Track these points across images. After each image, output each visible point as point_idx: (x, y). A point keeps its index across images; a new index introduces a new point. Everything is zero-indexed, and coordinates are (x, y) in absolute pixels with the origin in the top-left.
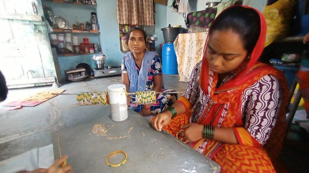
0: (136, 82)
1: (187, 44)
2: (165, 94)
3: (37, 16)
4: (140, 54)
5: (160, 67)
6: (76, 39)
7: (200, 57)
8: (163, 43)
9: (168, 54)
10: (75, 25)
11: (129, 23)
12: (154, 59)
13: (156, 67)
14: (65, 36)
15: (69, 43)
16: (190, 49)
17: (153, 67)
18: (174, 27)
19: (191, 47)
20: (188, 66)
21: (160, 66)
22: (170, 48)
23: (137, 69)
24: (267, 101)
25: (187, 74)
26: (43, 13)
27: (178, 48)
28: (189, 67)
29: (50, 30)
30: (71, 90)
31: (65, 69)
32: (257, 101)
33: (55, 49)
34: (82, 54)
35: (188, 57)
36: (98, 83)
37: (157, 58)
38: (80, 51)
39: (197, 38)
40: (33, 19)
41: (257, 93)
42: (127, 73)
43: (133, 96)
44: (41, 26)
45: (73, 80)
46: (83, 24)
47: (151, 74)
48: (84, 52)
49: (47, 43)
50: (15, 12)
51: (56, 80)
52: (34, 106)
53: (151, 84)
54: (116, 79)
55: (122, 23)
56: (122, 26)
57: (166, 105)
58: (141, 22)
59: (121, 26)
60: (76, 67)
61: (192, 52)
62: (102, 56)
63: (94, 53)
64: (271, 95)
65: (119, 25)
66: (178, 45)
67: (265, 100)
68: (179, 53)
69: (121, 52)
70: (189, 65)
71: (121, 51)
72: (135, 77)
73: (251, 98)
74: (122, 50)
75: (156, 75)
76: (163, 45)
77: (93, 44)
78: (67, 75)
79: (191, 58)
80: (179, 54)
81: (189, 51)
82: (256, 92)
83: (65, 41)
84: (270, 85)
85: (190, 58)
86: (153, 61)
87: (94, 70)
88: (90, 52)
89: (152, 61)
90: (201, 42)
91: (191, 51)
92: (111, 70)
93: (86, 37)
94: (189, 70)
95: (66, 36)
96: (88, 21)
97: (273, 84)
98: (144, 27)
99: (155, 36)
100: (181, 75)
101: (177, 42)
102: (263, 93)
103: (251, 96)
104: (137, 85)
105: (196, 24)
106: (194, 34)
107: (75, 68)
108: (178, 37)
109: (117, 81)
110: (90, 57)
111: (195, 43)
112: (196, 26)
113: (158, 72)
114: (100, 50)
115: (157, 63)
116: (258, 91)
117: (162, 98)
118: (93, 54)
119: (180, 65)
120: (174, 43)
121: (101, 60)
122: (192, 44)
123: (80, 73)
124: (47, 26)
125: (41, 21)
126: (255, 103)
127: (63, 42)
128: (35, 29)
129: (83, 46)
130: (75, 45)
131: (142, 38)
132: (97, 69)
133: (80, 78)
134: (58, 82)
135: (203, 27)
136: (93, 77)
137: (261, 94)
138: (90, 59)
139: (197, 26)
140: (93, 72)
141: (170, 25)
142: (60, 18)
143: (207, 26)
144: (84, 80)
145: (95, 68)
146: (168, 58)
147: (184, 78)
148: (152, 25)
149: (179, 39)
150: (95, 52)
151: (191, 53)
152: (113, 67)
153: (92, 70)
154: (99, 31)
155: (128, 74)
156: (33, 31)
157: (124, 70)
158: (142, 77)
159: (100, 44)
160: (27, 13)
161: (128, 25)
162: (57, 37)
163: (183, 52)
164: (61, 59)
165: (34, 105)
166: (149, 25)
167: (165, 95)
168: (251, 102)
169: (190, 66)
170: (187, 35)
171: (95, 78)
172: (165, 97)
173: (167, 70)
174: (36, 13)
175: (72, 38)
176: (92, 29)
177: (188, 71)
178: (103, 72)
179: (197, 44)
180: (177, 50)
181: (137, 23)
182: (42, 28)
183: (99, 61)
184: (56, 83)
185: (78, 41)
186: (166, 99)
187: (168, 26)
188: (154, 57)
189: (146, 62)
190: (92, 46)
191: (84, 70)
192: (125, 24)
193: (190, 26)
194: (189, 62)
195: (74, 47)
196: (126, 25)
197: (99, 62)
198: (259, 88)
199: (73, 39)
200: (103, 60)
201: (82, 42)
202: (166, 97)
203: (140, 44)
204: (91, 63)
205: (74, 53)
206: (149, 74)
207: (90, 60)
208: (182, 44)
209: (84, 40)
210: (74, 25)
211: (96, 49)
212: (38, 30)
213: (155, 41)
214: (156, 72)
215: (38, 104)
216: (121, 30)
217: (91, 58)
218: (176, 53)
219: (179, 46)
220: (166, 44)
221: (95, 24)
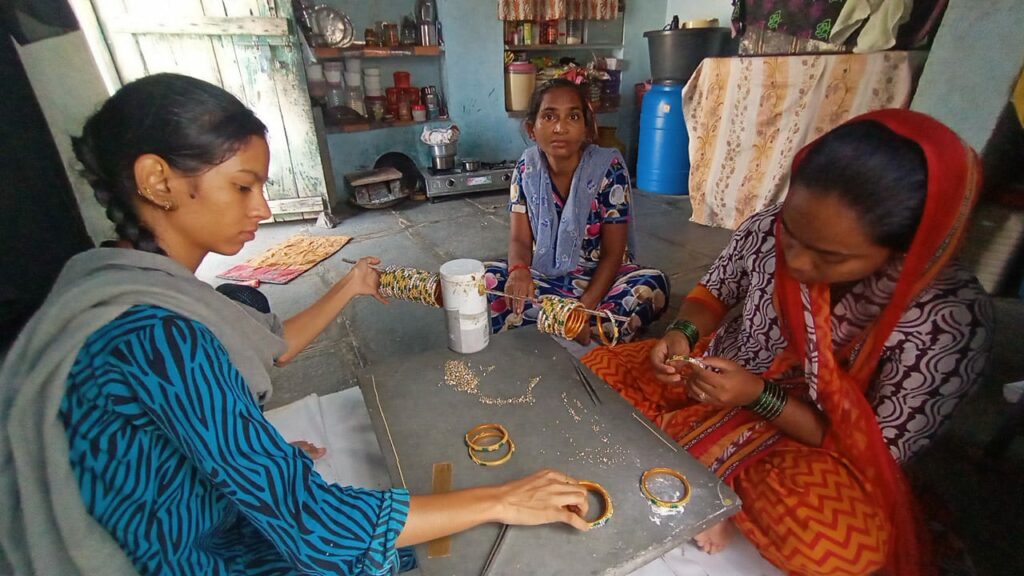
0: (553, 242)
1: (730, 95)
2: (633, 282)
3: (278, 21)
4: (567, 158)
5: (623, 200)
6: (376, 76)
7: (769, 145)
8: (649, 82)
9: (660, 123)
10: (372, 31)
11: (535, 16)
12: (608, 176)
13: (612, 201)
14: (344, 71)
15: (356, 89)
16: (737, 116)
17: (603, 198)
18: (690, 26)
19: (741, 109)
20: (725, 175)
21: (626, 197)
22: (668, 104)
23: (555, 199)
24: (943, 374)
25: (718, 199)
26: (291, 10)
27: (695, 110)
28: (728, 178)
29: (308, 59)
30: (367, 239)
31: (345, 173)
32: (915, 368)
33: (319, 110)
34: (390, 125)
35: (729, 144)
36: (437, 219)
37: (618, 173)
38: (384, 113)
39: (768, 76)
40: (267, 31)
41: (918, 349)
42: (527, 212)
43: (540, 280)
44: (287, 50)
45: (367, 207)
46: (394, 26)
47: (596, 218)
48: (398, 117)
49: (302, 100)
50: (224, 16)
51: (326, 207)
52: (286, 283)
53: (595, 248)
54: (487, 203)
55: (512, 17)
56: (512, 26)
57: (633, 314)
58: (577, 10)
59: (509, 27)
60: (374, 164)
61: (745, 125)
62: (450, 131)
63: (423, 119)
64: (958, 362)
65: (502, 23)
66: (696, 97)
67: (937, 371)
68: (699, 126)
69: (507, 114)
70: (728, 170)
71: (507, 110)
72: (549, 227)
73: (897, 356)
74: (508, 108)
75: (611, 222)
76: (649, 87)
77: (423, 90)
78: (352, 192)
79: (738, 145)
80: (699, 130)
81: (733, 122)
82: (917, 346)
83: (343, 85)
84: (963, 335)
85: (733, 147)
86: (605, 182)
87: (426, 175)
88: (412, 118)
89: (601, 180)
90: (779, 92)
91: (742, 123)
92: (473, 177)
93: (403, 68)
94: (727, 186)
95: (347, 67)
96: (407, 14)
97: (973, 333)
98: (586, 24)
99: (620, 55)
100: (697, 202)
101: (695, 87)
102: (937, 351)
103: (897, 351)
104: (555, 249)
105: (771, 21)
106: (758, 63)
107: (371, 167)
108: (700, 70)
109: (493, 214)
110: (414, 133)
111: (757, 93)
112: (768, 28)
113: (617, 215)
114: (442, 109)
115: (615, 186)
116: (924, 344)
117: (625, 293)
118: (422, 122)
119: (697, 169)
120: (684, 90)
121: (446, 145)
122: (745, 99)
123: (387, 183)
124: (299, 47)
125: (287, 33)
126: (905, 372)
127: (337, 86)
128: (272, 61)
129: (394, 98)
130: (371, 95)
131: (577, 108)
132: (434, 171)
133: (386, 199)
134: (330, 211)
135: (794, 34)
136: (423, 197)
137: (931, 353)
138: (414, 138)
139: (774, 30)
140: (423, 180)
141: (676, 19)
142: (329, 9)
143: (811, 31)
144: (398, 205)
145: (429, 168)
146: (658, 137)
147: (709, 211)
148: (612, 18)
149: (701, 78)
150: (428, 117)
151: (738, 130)
152: (482, 166)
153: (419, 173)
154: (442, 48)
155: (530, 215)
156: (266, 65)
157: (518, 202)
158: (571, 228)
159: (442, 89)
160: (251, 13)
161: (533, 22)
162: (323, 74)
163: (710, 125)
164: (333, 139)
165: (283, 280)
166: (602, 18)
167: (632, 287)
168: (895, 365)
169: (732, 172)
170: (734, 64)
171: (427, 199)
172: (632, 290)
173: (655, 177)
174: (274, 12)
175: (363, 74)
176: (418, 43)
177: (723, 192)
178: (451, 183)
179: (762, 97)
180: (694, 116)
181: (561, 13)
182: (290, 55)
183: (440, 146)
184: (326, 214)
185: (380, 82)
186: (633, 298)
187: (669, 20)
188: (608, 167)
189: (583, 184)
190: (419, 98)
191: (399, 175)
192: (522, 18)
193: (749, 28)
194: (731, 159)
195: (369, 101)
196: (526, 21)
197: (441, 150)
198: (930, 336)
199: (366, 78)
200: (453, 144)
201: (391, 84)
202: (637, 291)
203: (570, 128)
204: (416, 151)
205: (370, 121)
206: (589, 219)
207: (414, 140)
208: (712, 98)
209: (398, 77)
210: (368, 32)
211: (431, 106)
212: (280, 62)
213: (619, 72)
214: (612, 214)
215: (292, 277)
216: (508, 42)
217: (417, 139)
218: (689, 126)
219: (699, 103)
220: (657, 88)
221: (428, 23)
